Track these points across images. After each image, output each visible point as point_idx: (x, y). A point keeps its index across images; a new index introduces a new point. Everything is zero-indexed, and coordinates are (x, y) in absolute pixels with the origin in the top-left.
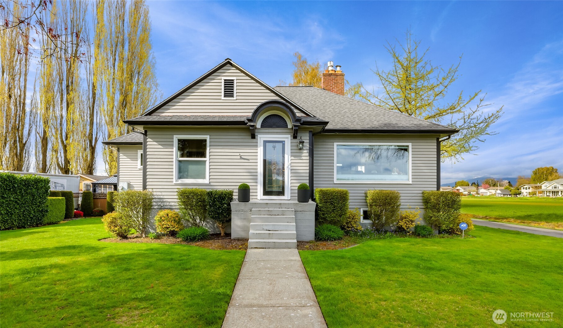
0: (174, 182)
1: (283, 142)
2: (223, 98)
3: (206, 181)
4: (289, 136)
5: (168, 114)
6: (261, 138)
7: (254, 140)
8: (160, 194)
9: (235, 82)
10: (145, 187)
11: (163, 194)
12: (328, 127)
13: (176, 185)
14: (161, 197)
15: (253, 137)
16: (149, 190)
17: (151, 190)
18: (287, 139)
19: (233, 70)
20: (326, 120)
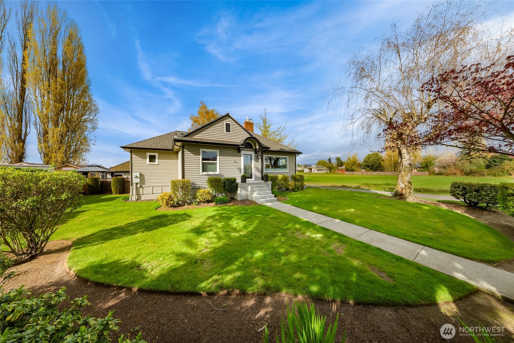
0: (201, 174)
1: (251, 155)
2: (225, 132)
3: (218, 173)
4: (254, 152)
5: (198, 137)
6: (243, 152)
7: (240, 153)
8: (193, 180)
9: (231, 125)
10: (183, 177)
11: (195, 180)
12: (271, 149)
13: (202, 175)
14: (194, 182)
15: (239, 152)
16: (186, 178)
17: (187, 179)
18: (253, 153)
19: (230, 119)
20: (269, 147)
